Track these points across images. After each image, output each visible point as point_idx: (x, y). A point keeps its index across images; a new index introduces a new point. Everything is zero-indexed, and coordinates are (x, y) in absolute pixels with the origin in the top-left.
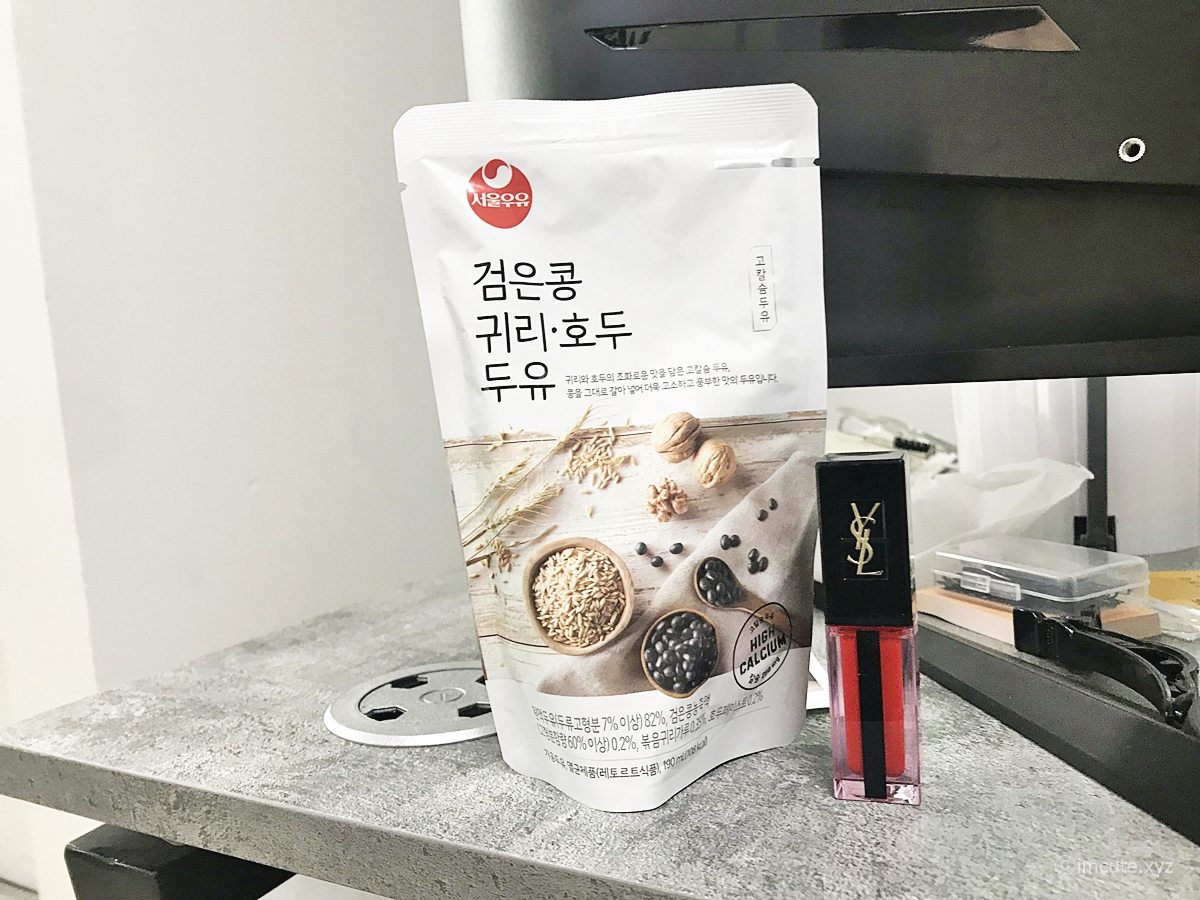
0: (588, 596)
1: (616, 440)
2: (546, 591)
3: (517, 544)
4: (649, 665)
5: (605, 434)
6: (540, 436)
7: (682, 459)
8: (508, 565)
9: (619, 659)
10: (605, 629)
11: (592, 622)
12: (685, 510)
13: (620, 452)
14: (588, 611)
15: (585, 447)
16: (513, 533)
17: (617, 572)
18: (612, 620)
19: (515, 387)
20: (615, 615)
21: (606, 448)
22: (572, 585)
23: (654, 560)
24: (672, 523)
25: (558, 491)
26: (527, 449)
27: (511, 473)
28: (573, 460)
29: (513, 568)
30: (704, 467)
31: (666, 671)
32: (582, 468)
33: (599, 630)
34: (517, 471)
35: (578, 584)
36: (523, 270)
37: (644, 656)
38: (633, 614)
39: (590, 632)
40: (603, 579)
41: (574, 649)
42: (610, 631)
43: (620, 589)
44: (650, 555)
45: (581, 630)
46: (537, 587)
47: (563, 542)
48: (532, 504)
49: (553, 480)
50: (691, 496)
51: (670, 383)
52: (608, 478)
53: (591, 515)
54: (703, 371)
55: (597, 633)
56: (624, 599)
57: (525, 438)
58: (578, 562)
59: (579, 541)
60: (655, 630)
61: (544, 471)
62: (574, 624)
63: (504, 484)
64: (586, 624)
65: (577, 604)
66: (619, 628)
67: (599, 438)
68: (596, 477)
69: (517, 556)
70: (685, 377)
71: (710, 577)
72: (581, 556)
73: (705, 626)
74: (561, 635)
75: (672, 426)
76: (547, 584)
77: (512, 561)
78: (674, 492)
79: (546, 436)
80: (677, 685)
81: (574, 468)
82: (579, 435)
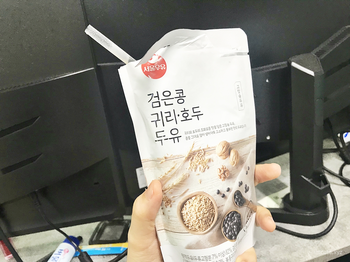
0: (202, 213)
1: (205, 153)
2: (187, 213)
3: (174, 197)
4: (225, 232)
5: (201, 152)
6: (179, 156)
7: (226, 157)
8: (170, 205)
9: (215, 233)
10: (210, 223)
11: (205, 222)
12: (229, 175)
13: (207, 157)
14: (203, 218)
15: (195, 158)
16: (172, 193)
17: (212, 202)
18: (212, 220)
19: (168, 139)
20: (212, 217)
21: (202, 157)
22: (197, 210)
23: (222, 195)
24: (226, 181)
25: (188, 176)
26: (174, 162)
27: (169, 171)
28: (191, 163)
29: (173, 206)
30: (232, 159)
31: (230, 233)
32: (195, 165)
33: (208, 224)
34: (171, 170)
35: (198, 209)
36: (166, 94)
37: (223, 230)
38: (218, 216)
39: (205, 225)
40: (207, 205)
41: (199, 232)
42: (211, 224)
43: (213, 208)
44: (221, 194)
45: (201, 225)
46: (183, 212)
47: (192, 195)
48: (178, 182)
49: (185, 172)
50: (230, 170)
51: (218, 131)
52: (204, 168)
53: (200, 183)
54: (227, 126)
55: (207, 225)
56: (215, 211)
57: (173, 158)
58: (198, 201)
59: (197, 193)
60: (225, 220)
61: (182, 169)
62: (199, 223)
63: (167, 176)
64: (203, 223)
65: (199, 216)
66: (214, 222)
67: (199, 153)
68: (200, 168)
69: (174, 202)
70: (223, 128)
71: (237, 197)
72: (198, 199)
73: (238, 214)
74: (194, 228)
75: (222, 146)
76: (187, 211)
77: (171, 203)
78: (225, 170)
79: (181, 156)
80: (233, 237)
81: (192, 166)
82: (192, 153)
